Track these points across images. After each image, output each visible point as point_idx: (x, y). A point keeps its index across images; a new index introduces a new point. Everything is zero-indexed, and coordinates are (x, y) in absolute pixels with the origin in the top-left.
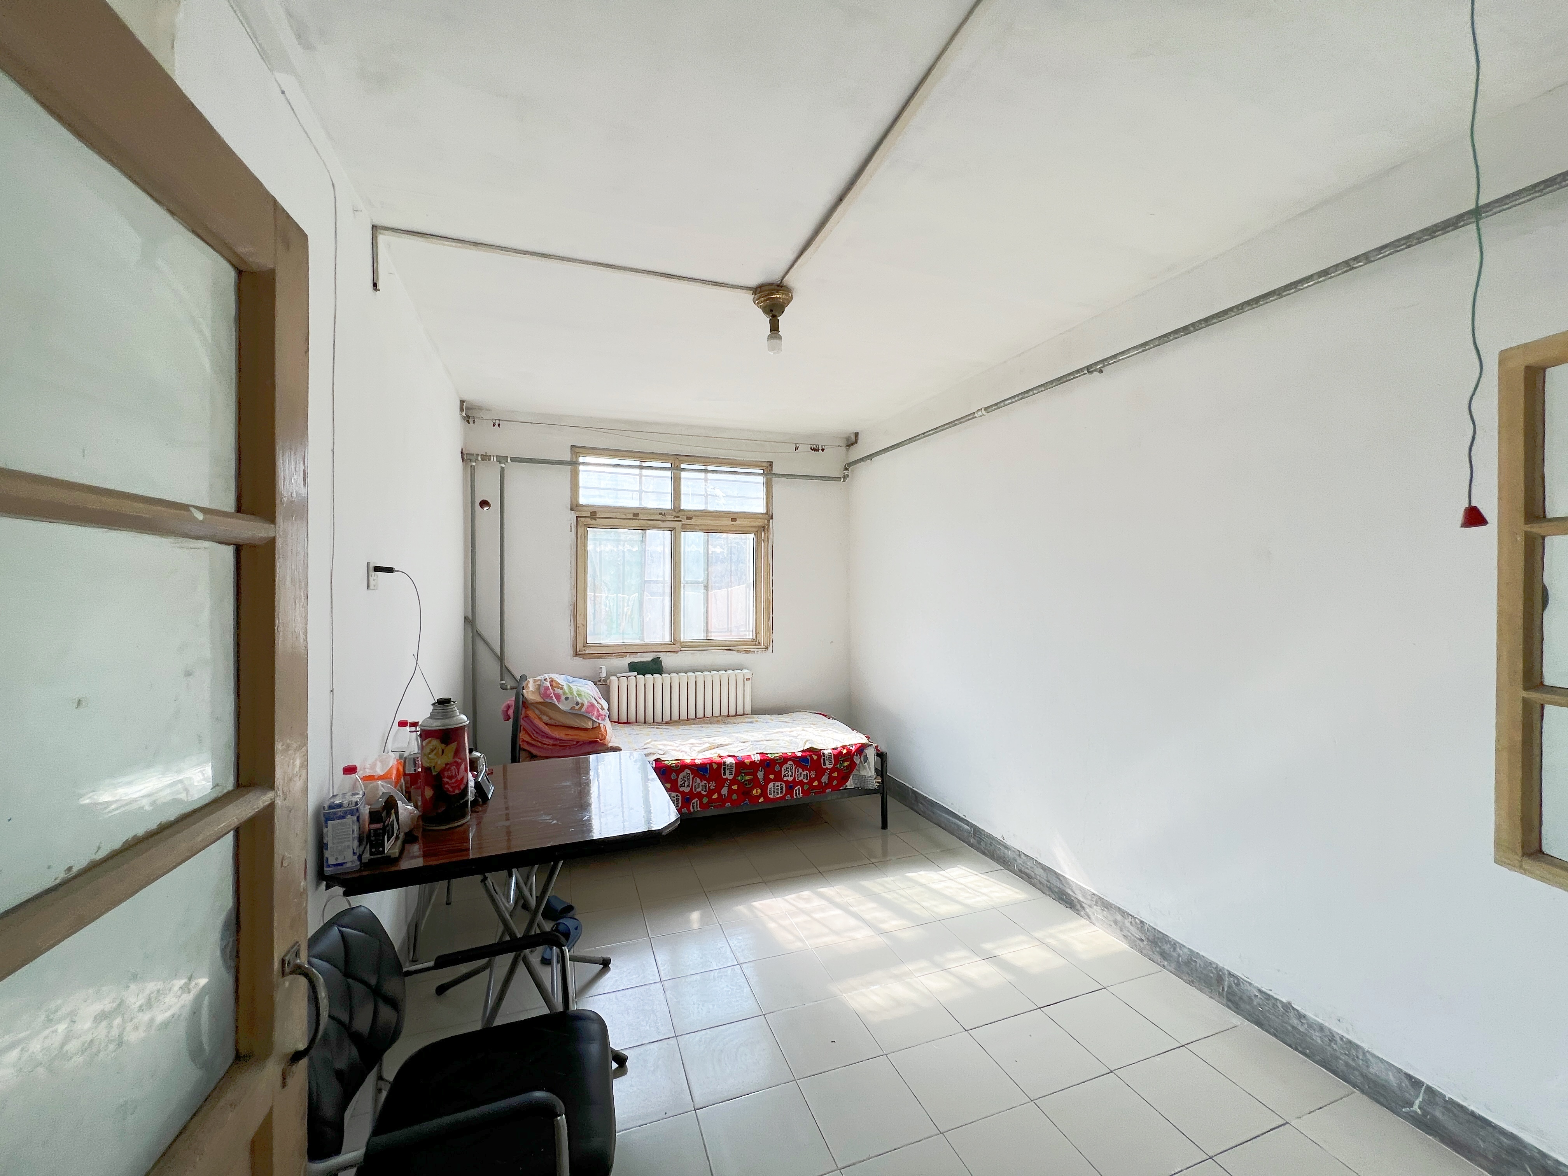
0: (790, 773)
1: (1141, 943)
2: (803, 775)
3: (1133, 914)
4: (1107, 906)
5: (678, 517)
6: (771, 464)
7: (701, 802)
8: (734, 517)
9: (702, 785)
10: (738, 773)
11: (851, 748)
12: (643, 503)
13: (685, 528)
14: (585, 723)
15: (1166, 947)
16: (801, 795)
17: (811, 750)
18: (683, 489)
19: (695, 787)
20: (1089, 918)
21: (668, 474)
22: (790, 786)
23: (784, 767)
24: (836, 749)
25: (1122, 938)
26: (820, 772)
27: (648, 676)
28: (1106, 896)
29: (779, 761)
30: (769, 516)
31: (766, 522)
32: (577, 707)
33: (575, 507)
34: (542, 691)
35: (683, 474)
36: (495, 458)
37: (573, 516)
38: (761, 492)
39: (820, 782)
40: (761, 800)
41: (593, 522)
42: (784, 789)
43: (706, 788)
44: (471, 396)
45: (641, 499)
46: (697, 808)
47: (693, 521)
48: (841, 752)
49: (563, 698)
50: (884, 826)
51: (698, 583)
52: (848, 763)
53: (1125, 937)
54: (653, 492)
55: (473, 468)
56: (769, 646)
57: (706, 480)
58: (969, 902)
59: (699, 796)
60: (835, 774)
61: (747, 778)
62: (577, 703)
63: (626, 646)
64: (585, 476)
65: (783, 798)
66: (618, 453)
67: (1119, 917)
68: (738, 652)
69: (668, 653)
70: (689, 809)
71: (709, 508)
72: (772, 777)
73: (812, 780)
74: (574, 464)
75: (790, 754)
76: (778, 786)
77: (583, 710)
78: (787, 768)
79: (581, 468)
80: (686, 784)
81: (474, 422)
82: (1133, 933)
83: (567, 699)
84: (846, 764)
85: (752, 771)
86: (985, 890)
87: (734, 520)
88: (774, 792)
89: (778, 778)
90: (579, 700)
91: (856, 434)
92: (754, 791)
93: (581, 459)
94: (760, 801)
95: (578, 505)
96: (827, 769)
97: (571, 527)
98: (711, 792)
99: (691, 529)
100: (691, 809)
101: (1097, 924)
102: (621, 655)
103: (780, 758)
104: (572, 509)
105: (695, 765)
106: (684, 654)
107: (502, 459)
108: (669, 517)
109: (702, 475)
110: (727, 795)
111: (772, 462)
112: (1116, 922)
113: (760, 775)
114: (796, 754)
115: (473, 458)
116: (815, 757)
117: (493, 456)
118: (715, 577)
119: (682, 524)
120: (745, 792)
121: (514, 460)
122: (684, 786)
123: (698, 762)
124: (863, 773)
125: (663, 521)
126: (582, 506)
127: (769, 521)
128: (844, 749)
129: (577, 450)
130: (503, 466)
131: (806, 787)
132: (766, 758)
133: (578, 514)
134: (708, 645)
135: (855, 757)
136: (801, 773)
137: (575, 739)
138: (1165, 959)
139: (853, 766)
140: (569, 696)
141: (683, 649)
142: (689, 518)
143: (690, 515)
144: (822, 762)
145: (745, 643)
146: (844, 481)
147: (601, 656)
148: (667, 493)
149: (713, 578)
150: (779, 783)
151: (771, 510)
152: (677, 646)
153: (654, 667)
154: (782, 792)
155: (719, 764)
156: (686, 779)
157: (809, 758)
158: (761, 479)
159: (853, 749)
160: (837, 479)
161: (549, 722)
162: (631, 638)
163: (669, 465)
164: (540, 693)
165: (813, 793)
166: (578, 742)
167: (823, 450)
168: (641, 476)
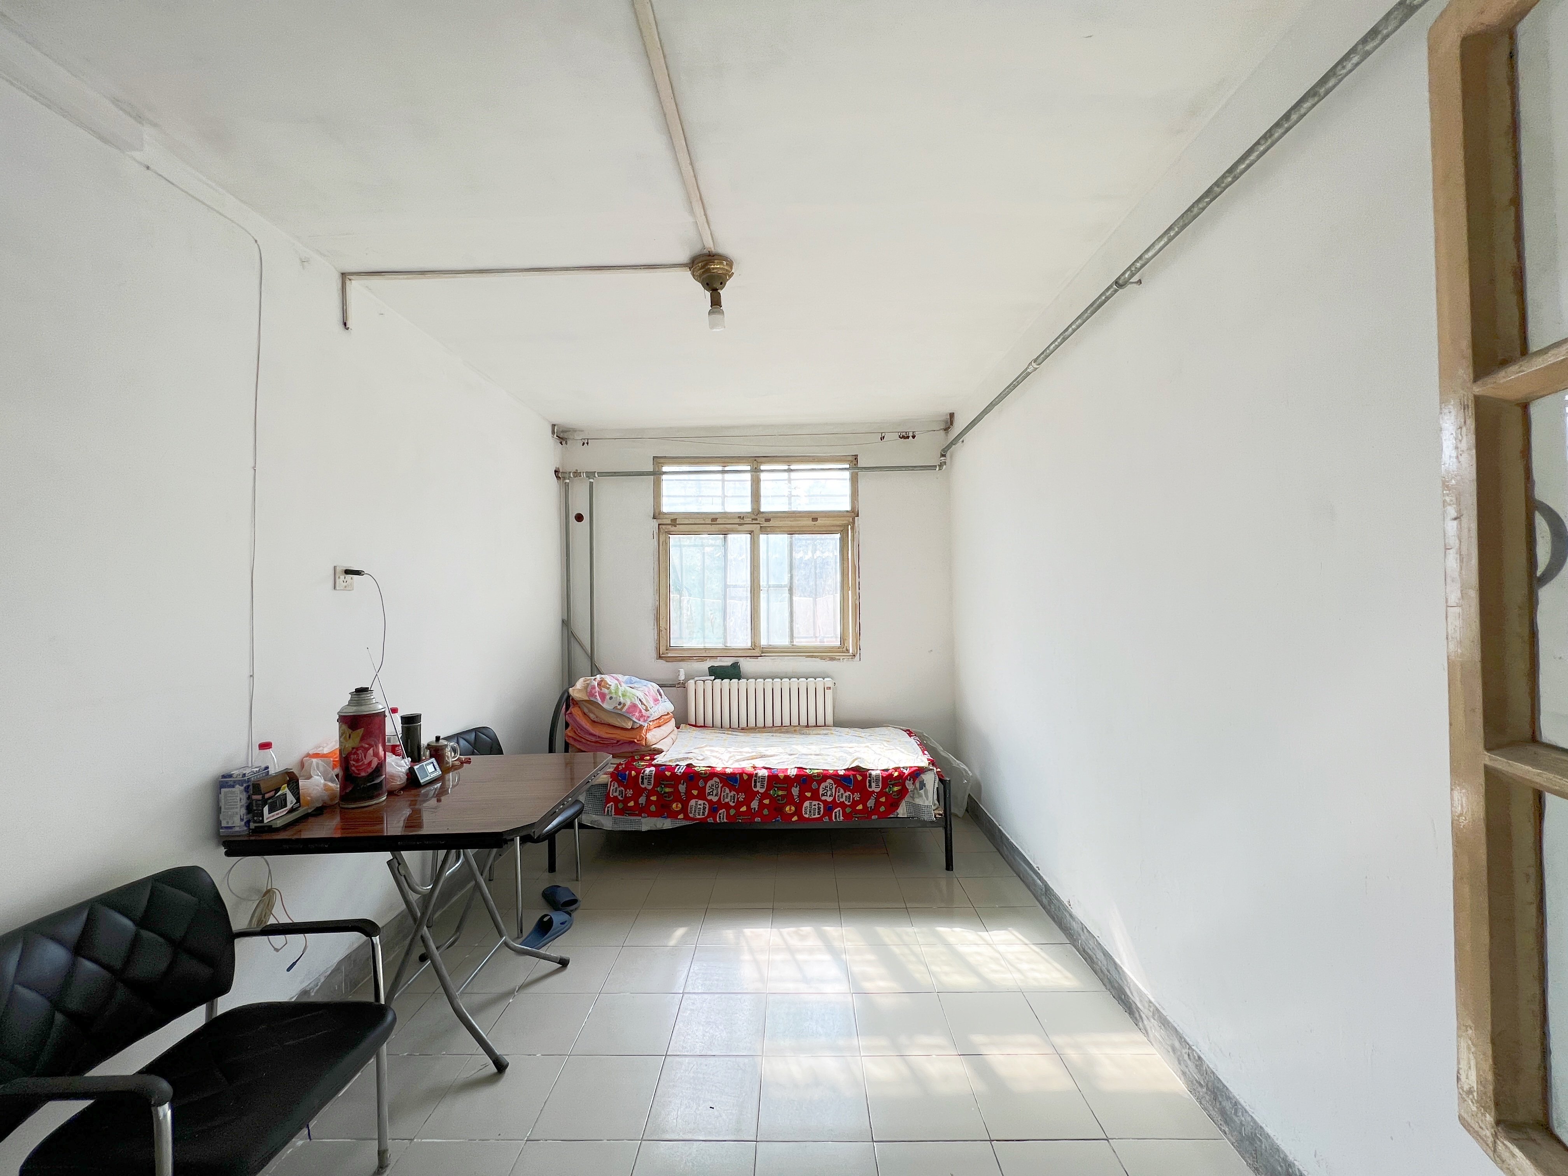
0: (827, 790)
1: (1199, 1089)
2: (844, 796)
3: (1191, 1043)
4: (1165, 1023)
5: (756, 519)
6: (856, 457)
7: (728, 813)
8: (815, 517)
9: (731, 796)
10: (769, 788)
11: (905, 771)
12: (725, 509)
13: (764, 530)
14: (624, 721)
15: (1227, 1105)
16: (842, 818)
17: (857, 769)
18: (763, 492)
19: (724, 797)
20: (1147, 1033)
21: (748, 476)
22: (829, 808)
23: (823, 785)
24: (887, 770)
25: (1180, 1073)
26: (866, 795)
27: (726, 681)
28: (1164, 1009)
29: (816, 778)
30: (854, 513)
31: (851, 520)
32: (619, 707)
33: (657, 515)
34: (589, 690)
35: (763, 476)
36: (584, 473)
37: (655, 523)
38: (845, 487)
39: (865, 806)
40: (795, 818)
41: (673, 528)
42: (822, 809)
43: (734, 799)
44: (560, 420)
45: (723, 504)
46: (723, 819)
47: (771, 523)
48: (891, 775)
49: (608, 697)
50: (949, 866)
51: (781, 586)
52: (899, 788)
53: (1184, 1073)
54: (732, 496)
55: (567, 485)
56: (857, 653)
57: (790, 480)
58: (993, 977)
59: (727, 806)
60: (883, 799)
61: (780, 793)
62: (620, 704)
63: (706, 649)
64: (667, 483)
65: (820, 819)
66: (697, 460)
67: (1177, 1044)
68: (821, 659)
69: (748, 659)
70: (715, 819)
71: (794, 509)
72: (808, 794)
73: (855, 803)
74: (657, 474)
75: (831, 772)
76: (815, 805)
77: (624, 710)
78: (826, 787)
79: (664, 477)
80: (715, 792)
81: (566, 443)
82: (1191, 1071)
83: (611, 698)
84: (896, 789)
85: (786, 786)
86: (1024, 966)
87: (815, 519)
88: (810, 812)
89: (816, 796)
90: (622, 700)
91: (952, 415)
92: (787, 809)
93: (665, 469)
94: (793, 819)
95: (660, 513)
96: (873, 792)
97: (653, 534)
98: (739, 804)
99: (771, 532)
100: (718, 820)
101: (1155, 1045)
102: (702, 659)
103: (819, 774)
104: (654, 518)
105: (725, 774)
106: (764, 660)
107: (590, 475)
108: (748, 520)
109: (785, 475)
110: (757, 809)
111: (857, 455)
112: (1174, 1050)
113: (795, 791)
114: (838, 772)
115: (567, 476)
116: (859, 778)
117: (583, 472)
118: (798, 580)
119: (761, 527)
120: (777, 808)
121: (601, 474)
122: (713, 795)
123: (728, 771)
124: (918, 801)
125: (740, 524)
126: (665, 514)
127: (854, 519)
128: (896, 771)
129: (658, 460)
130: (592, 480)
131: (848, 810)
132: (803, 773)
133: (660, 521)
134: (793, 651)
135: (907, 782)
136: (842, 794)
137: (615, 738)
138: (1226, 1123)
139: (904, 792)
140: (614, 696)
141: (763, 655)
142: (768, 520)
143: (768, 518)
144: (868, 784)
145: (831, 649)
146: (940, 469)
147: (682, 659)
148: (746, 496)
149: (796, 582)
150: (818, 802)
151: (857, 507)
152: (757, 651)
153: (732, 672)
154: (819, 814)
155: (750, 776)
156: (714, 788)
157: (851, 777)
158: (847, 475)
159: (906, 772)
160: (932, 467)
161: (595, 720)
162: (713, 642)
163: (748, 468)
164: (587, 692)
165: (856, 817)
166: (618, 741)
167: (914, 437)
168: (723, 481)
